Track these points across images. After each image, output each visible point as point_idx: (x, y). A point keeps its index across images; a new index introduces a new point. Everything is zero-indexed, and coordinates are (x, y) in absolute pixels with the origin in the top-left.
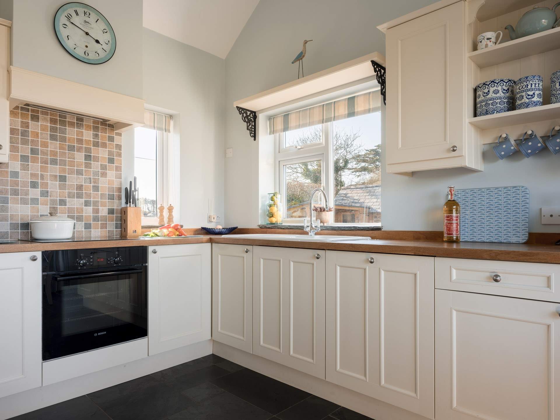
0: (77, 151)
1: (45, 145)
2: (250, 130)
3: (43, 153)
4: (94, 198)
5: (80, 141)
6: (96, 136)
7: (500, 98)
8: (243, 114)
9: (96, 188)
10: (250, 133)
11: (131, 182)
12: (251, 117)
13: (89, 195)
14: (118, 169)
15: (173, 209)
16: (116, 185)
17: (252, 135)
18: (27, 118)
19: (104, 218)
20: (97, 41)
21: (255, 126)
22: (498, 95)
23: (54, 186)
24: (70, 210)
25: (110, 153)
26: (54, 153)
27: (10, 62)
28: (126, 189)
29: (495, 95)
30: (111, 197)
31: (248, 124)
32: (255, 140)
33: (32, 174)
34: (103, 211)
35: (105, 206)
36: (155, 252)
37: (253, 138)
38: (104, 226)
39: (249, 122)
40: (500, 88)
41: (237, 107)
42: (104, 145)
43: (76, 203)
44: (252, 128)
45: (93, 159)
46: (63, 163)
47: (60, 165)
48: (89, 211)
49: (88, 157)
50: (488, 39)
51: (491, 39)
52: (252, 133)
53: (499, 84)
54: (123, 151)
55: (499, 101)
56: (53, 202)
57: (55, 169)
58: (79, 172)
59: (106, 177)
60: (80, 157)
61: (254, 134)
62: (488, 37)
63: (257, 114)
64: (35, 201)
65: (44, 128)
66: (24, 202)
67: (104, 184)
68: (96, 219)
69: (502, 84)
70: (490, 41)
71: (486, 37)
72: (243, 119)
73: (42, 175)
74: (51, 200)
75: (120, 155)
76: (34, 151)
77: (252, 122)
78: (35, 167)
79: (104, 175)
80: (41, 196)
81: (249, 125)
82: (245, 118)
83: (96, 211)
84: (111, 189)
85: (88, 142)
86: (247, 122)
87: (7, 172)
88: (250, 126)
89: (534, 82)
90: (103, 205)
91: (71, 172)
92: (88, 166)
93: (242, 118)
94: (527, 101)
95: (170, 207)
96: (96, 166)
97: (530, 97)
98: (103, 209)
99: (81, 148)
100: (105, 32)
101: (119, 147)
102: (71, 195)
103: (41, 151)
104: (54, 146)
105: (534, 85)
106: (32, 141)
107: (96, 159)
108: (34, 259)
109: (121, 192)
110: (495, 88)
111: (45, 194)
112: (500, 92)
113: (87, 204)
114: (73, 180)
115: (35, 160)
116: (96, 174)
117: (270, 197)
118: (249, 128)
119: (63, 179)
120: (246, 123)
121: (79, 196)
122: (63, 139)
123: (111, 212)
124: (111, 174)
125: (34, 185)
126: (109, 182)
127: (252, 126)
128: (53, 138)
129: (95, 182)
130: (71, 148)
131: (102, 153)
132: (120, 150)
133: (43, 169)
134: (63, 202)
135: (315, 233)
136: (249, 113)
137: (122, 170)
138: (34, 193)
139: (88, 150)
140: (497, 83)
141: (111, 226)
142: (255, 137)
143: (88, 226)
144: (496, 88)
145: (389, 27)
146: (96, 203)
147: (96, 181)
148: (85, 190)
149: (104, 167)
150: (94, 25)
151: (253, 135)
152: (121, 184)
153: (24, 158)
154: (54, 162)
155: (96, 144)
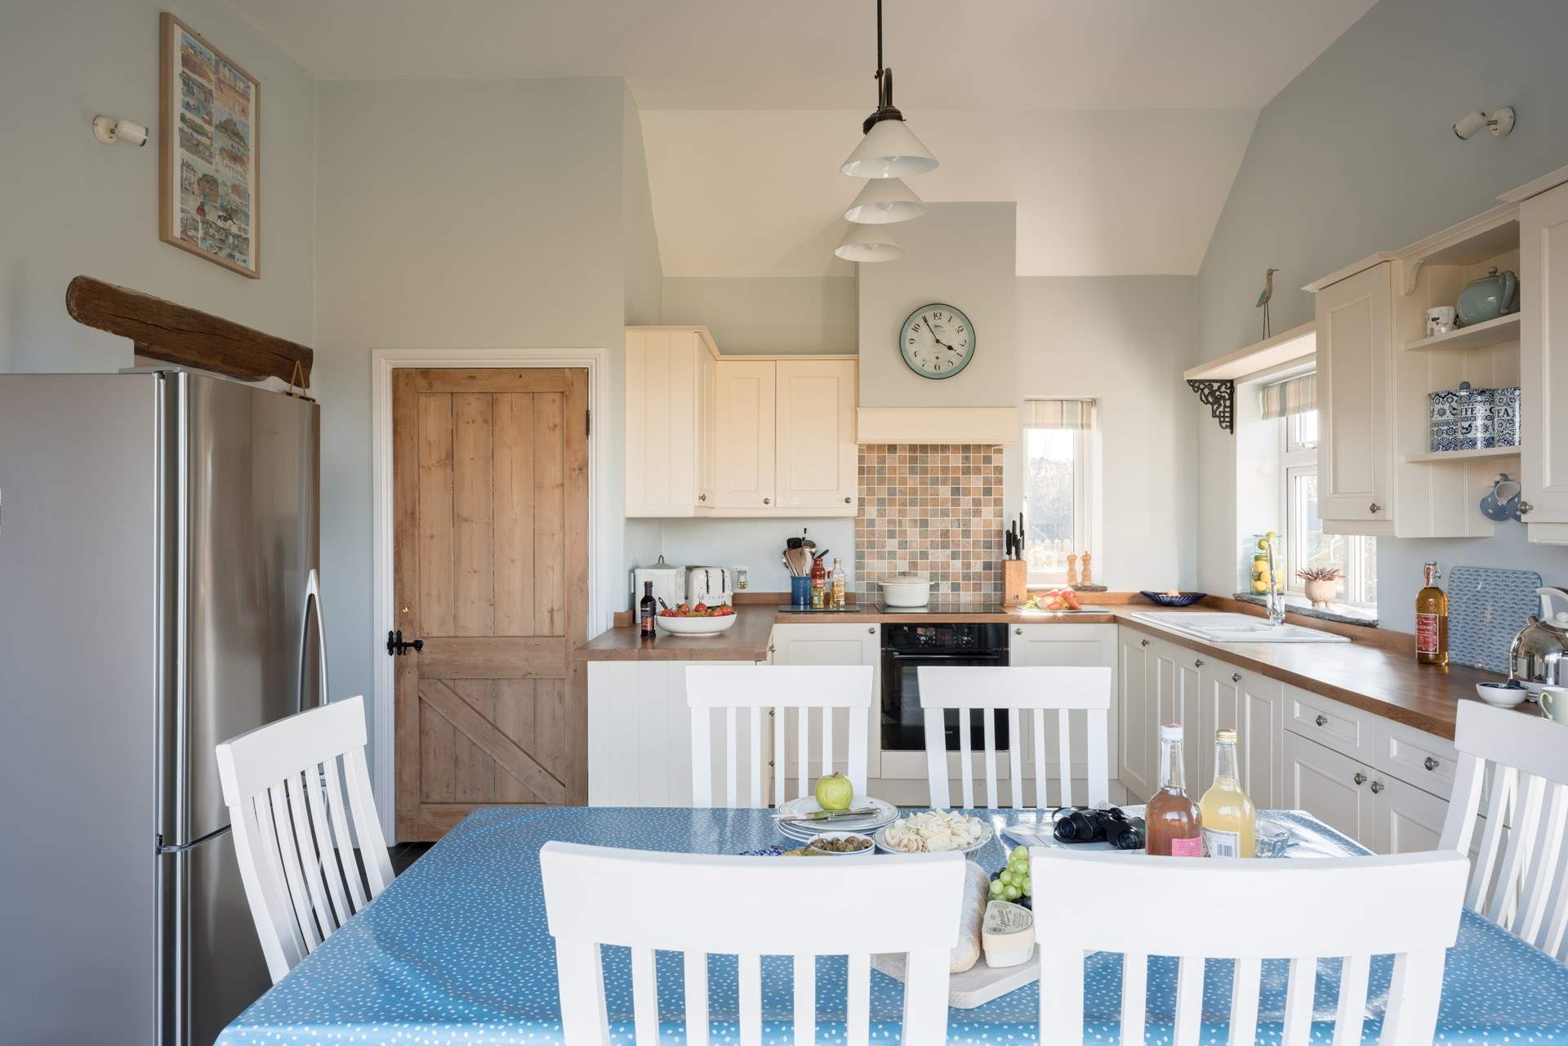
0: (942, 485)
1: (903, 481)
2: (1219, 417)
3: (902, 492)
4: (964, 547)
5: (945, 470)
6: (967, 459)
7: (1448, 424)
8: (1202, 390)
9: (966, 533)
10: (1221, 422)
11: (1014, 522)
12: (1221, 392)
13: (957, 544)
14: (998, 502)
15: (1090, 559)
16: (994, 527)
17: (1224, 425)
18: (884, 452)
19: (978, 576)
20: (950, 348)
21: (1232, 406)
22: (1444, 418)
23: (913, 534)
24: (933, 565)
25: (987, 481)
26: (914, 491)
27: (857, 405)
28: (1008, 532)
29: (1440, 418)
30: (988, 545)
31: (1215, 407)
32: (1232, 433)
33: (889, 521)
34: (977, 566)
35: (979, 558)
36: (1019, 633)
37: (1228, 430)
38: (977, 587)
39: (1217, 400)
40: (1446, 406)
41: (1189, 381)
42: (978, 471)
43: (940, 555)
44: (1224, 412)
45: (963, 492)
46: (924, 502)
47: (921, 505)
48: (957, 566)
49: (955, 491)
50: (1434, 320)
51: (1438, 319)
52: (1224, 421)
53: (1445, 399)
54: (1004, 476)
55: (1445, 428)
56: (913, 555)
57: (914, 512)
58: (945, 513)
59: (980, 516)
60: (945, 491)
61: (1229, 422)
62: (1434, 317)
63: (1234, 385)
64: (892, 555)
65: (902, 460)
66: (881, 556)
67: (977, 526)
68: (966, 577)
69: (1450, 400)
70: (1437, 324)
71: (1431, 317)
72: (1203, 401)
73: (900, 521)
74: (910, 553)
75: (1000, 482)
76: (892, 492)
77: (1225, 400)
78: (893, 512)
79: (977, 513)
80: (899, 548)
81: (1217, 408)
82: (1206, 397)
83: (967, 566)
84: (987, 533)
85: (955, 469)
86: (1212, 404)
87: (863, 520)
88: (1221, 409)
89: (1471, 406)
90: (977, 556)
91: (934, 514)
92: (955, 503)
93: (1201, 398)
94: (1461, 437)
95: (1084, 556)
96: (966, 502)
97: (1464, 431)
98: (976, 563)
99: (947, 479)
100: (960, 330)
101: (999, 470)
102: (934, 546)
103: (900, 491)
104: (913, 481)
105: (1470, 410)
106: (890, 479)
107: (967, 492)
108: (872, 632)
109: (1002, 537)
110: (1440, 406)
111: (903, 545)
112: (1448, 413)
113: (955, 556)
114: (937, 524)
115: (892, 503)
116: (966, 512)
117: (1257, 542)
118: (1218, 414)
119: (924, 523)
120: (1210, 406)
121: (945, 546)
122: (924, 471)
123: (987, 566)
124: (988, 511)
125: (891, 535)
126: (984, 523)
127: (1225, 407)
128: (913, 471)
129: (964, 525)
130: (935, 481)
131: (976, 482)
132: (1001, 474)
133: (902, 513)
134: (924, 555)
135: (1280, 621)
136: (1216, 386)
137: (1004, 503)
138: (892, 544)
139: (956, 481)
140: (1443, 398)
141: (988, 588)
142: (1231, 427)
143: (955, 587)
144: (1442, 406)
145: (1321, 287)
146: (966, 555)
147: (967, 523)
148: (952, 537)
149: (977, 502)
150: (946, 326)
151: (1228, 424)
152: (1002, 525)
153: (881, 502)
154: (913, 503)
155: (966, 471)
